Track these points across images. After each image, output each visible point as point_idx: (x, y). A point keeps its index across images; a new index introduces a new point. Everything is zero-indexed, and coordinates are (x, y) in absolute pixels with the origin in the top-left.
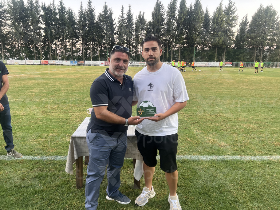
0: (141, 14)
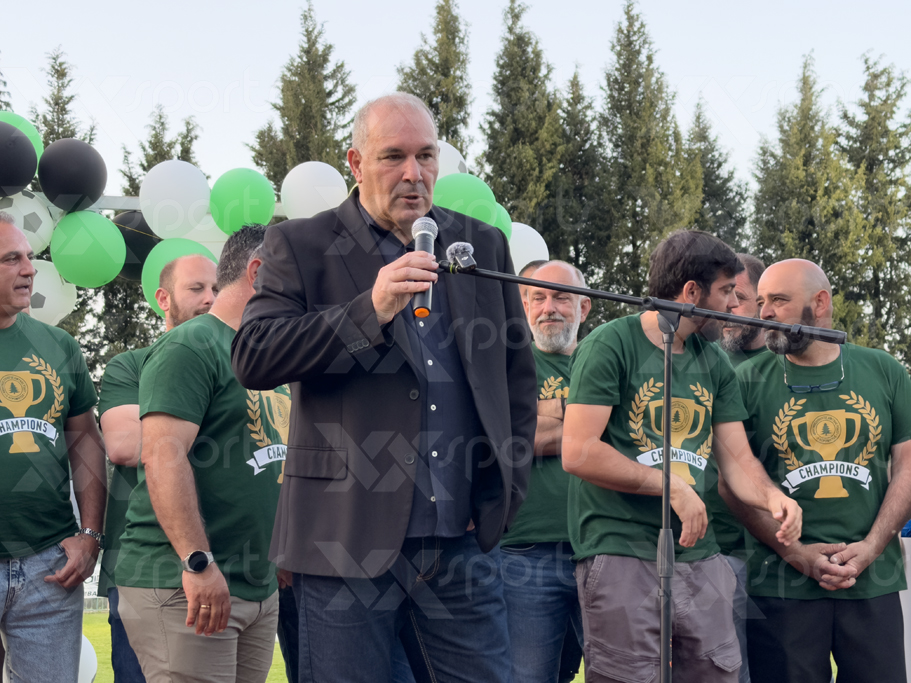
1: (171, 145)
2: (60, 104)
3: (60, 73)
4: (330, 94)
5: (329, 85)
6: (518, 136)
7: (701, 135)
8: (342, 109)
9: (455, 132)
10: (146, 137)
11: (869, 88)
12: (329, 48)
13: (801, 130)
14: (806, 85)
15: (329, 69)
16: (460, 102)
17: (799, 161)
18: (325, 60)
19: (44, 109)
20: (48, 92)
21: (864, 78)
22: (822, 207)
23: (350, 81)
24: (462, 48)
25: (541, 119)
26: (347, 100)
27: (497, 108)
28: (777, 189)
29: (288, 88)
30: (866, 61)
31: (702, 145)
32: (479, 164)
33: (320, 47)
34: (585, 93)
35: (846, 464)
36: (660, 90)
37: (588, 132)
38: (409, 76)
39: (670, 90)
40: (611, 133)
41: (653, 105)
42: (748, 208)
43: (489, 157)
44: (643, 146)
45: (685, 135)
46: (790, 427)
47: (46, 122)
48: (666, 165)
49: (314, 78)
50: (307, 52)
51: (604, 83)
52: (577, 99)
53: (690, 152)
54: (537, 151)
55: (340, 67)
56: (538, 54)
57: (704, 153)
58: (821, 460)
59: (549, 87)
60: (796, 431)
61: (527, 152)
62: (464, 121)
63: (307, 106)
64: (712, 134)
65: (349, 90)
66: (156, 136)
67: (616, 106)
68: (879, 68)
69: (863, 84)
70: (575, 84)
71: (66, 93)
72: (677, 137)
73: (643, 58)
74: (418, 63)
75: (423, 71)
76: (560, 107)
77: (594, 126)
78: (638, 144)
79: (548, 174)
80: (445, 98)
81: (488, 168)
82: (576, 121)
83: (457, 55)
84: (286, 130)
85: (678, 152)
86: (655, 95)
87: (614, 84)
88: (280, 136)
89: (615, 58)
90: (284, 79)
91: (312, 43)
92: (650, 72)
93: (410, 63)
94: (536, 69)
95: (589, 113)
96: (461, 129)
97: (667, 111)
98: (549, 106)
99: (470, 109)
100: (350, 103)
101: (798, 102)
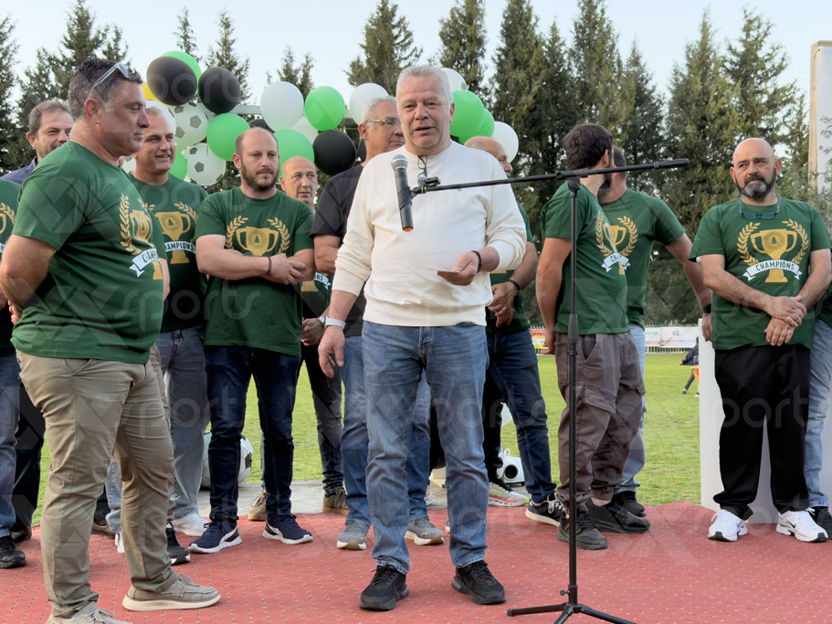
0: (295, 66)
1: (297, 71)
2: (226, 45)
3: (227, 25)
4: (396, 37)
5: (395, 32)
6: (517, 64)
7: (635, 61)
8: (404, 47)
9: (476, 62)
10: (281, 66)
11: (747, 29)
12: (395, 7)
13: (701, 60)
14: (705, 29)
15: (396, 20)
16: (480, 42)
17: (698, 80)
18: (393, 15)
19: (218, 49)
20: (219, 37)
21: (743, 23)
22: (713, 109)
23: (409, 29)
24: (481, 6)
25: (531, 53)
26: (407, 41)
27: (503, 45)
28: (683, 97)
29: (369, 33)
30: (745, 12)
31: (635, 69)
32: (491, 82)
33: (390, 7)
34: (560, 35)
35: (786, 262)
36: (609, 32)
37: (562, 61)
38: (446, 25)
39: (615, 32)
40: (577, 61)
41: (604, 42)
42: (665, 110)
43: (497, 78)
44: (597, 70)
45: (624, 62)
46: (749, 239)
47: (218, 56)
48: (612, 82)
49: (386, 26)
50: (382, 10)
51: (573, 29)
52: (555, 39)
53: (628, 74)
54: (528, 74)
55: (402, 20)
56: (530, 10)
57: (636, 74)
58: (771, 259)
59: (537, 32)
60: (753, 241)
61: (521, 75)
62: (482, 55)
63: (382, 46)
64: (642, 61)
65: (409, 35)
66: (287, 66)
67: (580, 44)
68: (753, 17)
69: (743, 27)
70: (554, 29)
71: (230, 38)
72: (619, 63)
73: (598, 11)
74: (453, 16)
75: (456, 21)
76: (544, 44)
77: (565, 57)
78: (594, 68)
79: (535, 89)
80: (471, 40)
81: (497, 86)
82: (554, 52)
83: (478, 10)
84: (369, 61)
85: (619, 75)
86: (606, 35)
87: (579, 28)
88: (365, 65)
89: (580, 11)
90: (367, 28)
91: (385, 4)
92: (603, 21)
93: (447, 17)
94: (528, 19)
95: (563, 48)
96: (480, 60)
97: (613, 46)
98: (537, 44)
99: (486, 46)
100: (409, 43)
101: (700, 40)
